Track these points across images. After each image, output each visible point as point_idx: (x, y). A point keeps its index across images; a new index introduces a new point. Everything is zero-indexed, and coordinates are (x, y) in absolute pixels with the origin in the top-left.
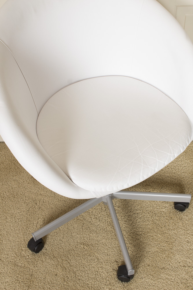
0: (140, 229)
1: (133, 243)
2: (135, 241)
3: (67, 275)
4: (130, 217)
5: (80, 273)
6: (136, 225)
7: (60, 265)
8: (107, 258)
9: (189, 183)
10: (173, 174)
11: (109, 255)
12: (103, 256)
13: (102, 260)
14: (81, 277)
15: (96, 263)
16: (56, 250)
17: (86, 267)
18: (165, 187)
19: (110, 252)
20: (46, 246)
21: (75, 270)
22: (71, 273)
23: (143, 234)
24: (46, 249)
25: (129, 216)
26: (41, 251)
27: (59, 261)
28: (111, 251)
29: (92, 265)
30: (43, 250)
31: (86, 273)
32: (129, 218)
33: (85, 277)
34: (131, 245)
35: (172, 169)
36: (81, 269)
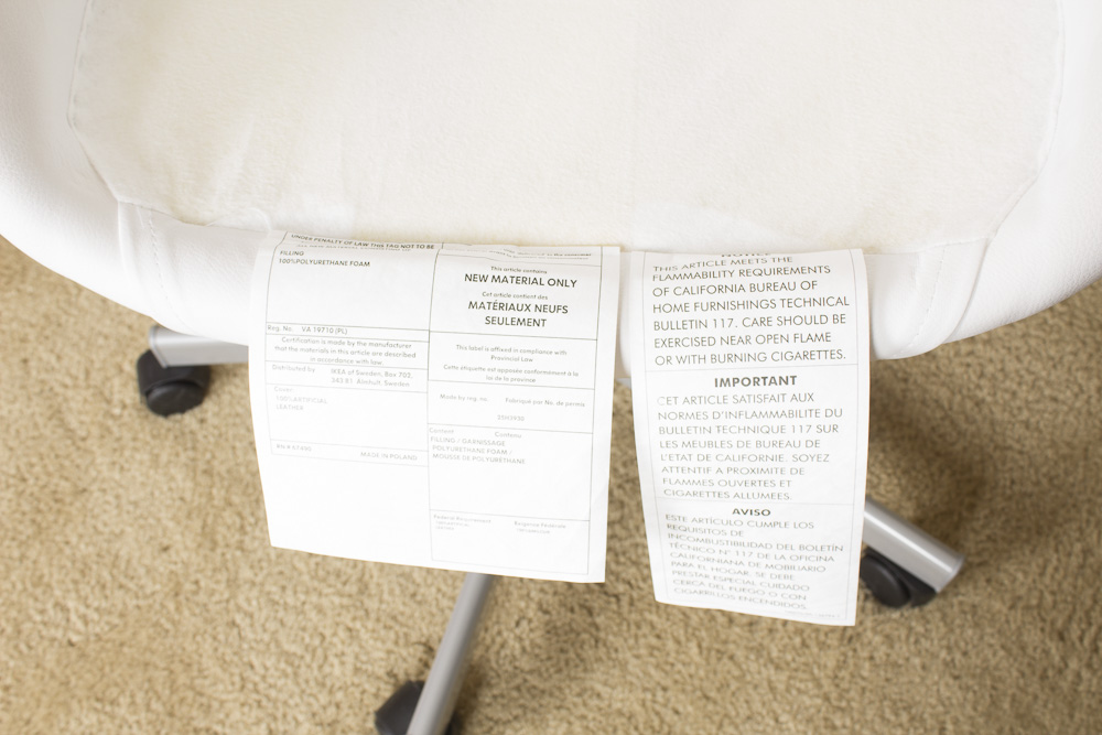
0: (633, 570)
1: (554, 612)
2: (572, 610)
3: (199, 576)
4: (628, 486)
5: (254, 603)
6: (627, 543)
7: (205, 521)
8: (401, 608)
9: (1016, 488)
10: (969, 405)
11: (420, 603)
12: (391, 592)
13: (372, 604)
14: (248, 621)
15: (346, 601)
16: (234, 448)
17: (295, 592)
18: (889, 444)
19: (433, 590)
20: (209, 406)
21: (246, 573)
22: (223, 576)
23: (625, 601)
24: (202, 421)
25: (627, 481)
26: (178, 417)
27: (210, 497)
28: (439, 590)
29: (325, 602)
30: (189, 419)
31: (275, 618)
32: (621, 492)
33: (259, 630)
34: (540, 614)
35: (982, 375)
36: (268, 588)
